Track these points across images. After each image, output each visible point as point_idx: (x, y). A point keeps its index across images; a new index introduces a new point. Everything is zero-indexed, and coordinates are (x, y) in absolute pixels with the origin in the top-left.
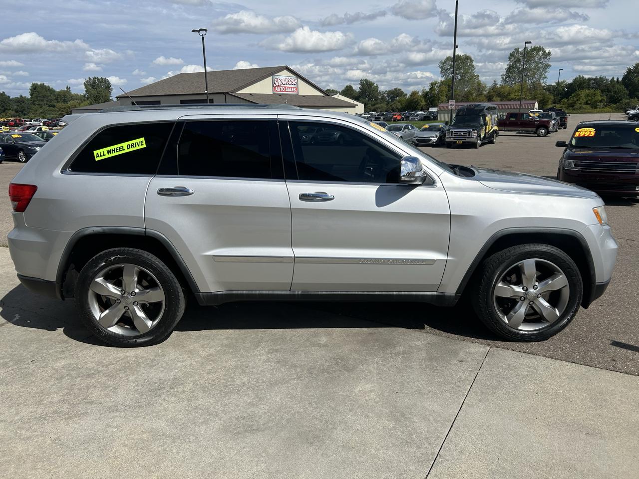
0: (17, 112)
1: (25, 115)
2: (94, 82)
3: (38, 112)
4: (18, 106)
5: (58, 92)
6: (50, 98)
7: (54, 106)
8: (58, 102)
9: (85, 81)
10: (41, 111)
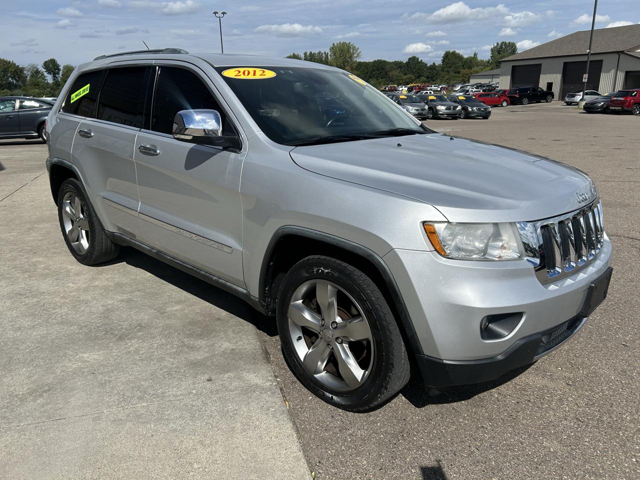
0: (428, 78)
1: (434, 81)
2: (501, 47)
3: (445, 78)
4: (430, 73)
5: (466, 59)
6: (458, 65)
7: (459, 73)
8: (464, 69)
9: (492, 47)
10: (448, 77)
